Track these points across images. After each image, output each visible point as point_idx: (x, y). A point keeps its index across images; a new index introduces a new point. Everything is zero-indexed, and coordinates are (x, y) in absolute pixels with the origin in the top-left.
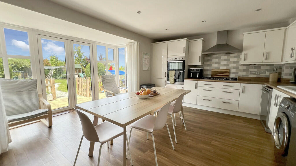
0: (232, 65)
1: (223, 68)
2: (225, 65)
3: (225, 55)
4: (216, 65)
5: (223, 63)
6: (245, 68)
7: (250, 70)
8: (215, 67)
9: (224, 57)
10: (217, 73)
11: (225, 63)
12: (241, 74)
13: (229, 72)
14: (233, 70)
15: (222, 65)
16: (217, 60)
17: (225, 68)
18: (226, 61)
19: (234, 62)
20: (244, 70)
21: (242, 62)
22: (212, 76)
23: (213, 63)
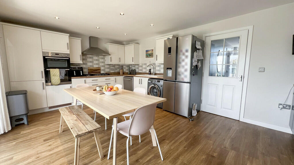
0: (101, 64)
1: (96, 66)
2: (97, 64)
3: (96, 56)
4: (91, 64)
5: (95, 62)
6: (108, 66)
7: (111, 68)
8: (90, 65)
9: (95, 58)
10: (92, 70)
11: (97, 62)
12: (107, 70)
13: (100, 70)
14: (102, 68)
15: (95, 64)
16: (91, 60)
17: (97, 66)
18: (97, 61)
19: (102, 62)
20: (108, 68)
21: (106, 63)
22: (89, 73)
23: (88, 62)
